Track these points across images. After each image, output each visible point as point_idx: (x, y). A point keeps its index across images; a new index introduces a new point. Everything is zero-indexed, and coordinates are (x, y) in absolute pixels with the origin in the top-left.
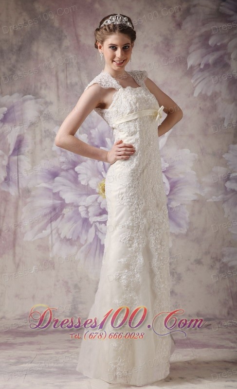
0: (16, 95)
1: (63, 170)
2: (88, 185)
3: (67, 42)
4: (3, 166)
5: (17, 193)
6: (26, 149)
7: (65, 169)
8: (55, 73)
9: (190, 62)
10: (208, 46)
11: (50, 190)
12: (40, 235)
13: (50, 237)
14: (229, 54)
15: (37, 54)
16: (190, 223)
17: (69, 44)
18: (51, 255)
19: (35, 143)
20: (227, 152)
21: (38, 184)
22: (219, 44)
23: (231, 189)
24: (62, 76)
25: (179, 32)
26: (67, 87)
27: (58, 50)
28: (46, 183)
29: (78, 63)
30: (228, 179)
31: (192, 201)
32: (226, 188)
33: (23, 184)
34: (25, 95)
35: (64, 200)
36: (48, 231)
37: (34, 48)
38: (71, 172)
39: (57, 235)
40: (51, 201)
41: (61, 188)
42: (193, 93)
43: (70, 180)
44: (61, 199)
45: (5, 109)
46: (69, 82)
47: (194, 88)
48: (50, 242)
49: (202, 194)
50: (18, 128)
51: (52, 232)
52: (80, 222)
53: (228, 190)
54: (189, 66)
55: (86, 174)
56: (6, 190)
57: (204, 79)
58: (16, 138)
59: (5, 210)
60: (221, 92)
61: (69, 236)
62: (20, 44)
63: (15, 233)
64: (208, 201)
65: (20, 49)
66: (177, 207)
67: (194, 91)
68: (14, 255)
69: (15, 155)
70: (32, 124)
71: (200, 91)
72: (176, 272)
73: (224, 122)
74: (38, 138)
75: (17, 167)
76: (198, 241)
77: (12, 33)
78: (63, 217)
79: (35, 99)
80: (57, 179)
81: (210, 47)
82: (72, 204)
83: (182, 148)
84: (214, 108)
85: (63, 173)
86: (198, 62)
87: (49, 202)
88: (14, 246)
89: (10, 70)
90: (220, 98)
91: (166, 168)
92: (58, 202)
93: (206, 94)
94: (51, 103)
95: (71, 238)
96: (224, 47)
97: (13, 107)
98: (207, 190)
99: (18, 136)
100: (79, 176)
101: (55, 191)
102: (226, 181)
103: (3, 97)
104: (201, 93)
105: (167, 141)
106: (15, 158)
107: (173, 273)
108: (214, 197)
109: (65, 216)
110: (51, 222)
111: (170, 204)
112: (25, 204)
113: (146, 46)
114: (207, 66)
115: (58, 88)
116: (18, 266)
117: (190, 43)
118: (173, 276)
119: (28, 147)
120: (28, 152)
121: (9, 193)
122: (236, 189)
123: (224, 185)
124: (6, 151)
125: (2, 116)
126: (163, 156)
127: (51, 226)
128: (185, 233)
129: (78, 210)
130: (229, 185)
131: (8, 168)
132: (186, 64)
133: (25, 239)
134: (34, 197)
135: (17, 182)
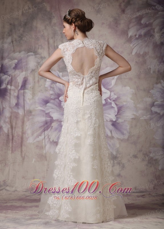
0: (23, 53)
1: (52, 99)
3: (55, 20)
4: (15, 96)
5: (23, 113)
6: (29, 86)
7: (53, 98)
8: (47, 39)
9: (130, 34)
10: (141, 24)
11: (44, 111)
12: (38, 139)
13: (44, 141)
14: (154, 29)
15: (36, 27)
17: (56, 22)
18: (44, 152)
19: (35, 82)
20: (153, 89)
21: (37, 108)
22: (147, 23)
23: (155, 112)
24: (51, 41)
25: (124, 15)
26: (55, 48)
27: (49, 25)
28: (41, 107)
29: (61, 33)
30: (153, 105)
31: (131, 118)
32: (152, 111)
33: (27, 107)
34: (29, 52)
35: (52, 118)
36: (43, 137)
37: (35, 24)
38: (57, 100)
39: (48, 139)
40: (45, 118)
41: (51, 110)
42: (132, 53)
43: (56, 105)
45: (16, 61)
46: (56, 45)
47: (133, 49)
48: (44, 144)
49: (138, 115)
50: (24, 73)
51: (45, 137)
54: (129, 36)
56: (16, 111)
58: (23, 79)
59: (16, 124)
61: (55, 140)
62: (26, 21)
63: (22, 138)
64: (141, 119)
65: (26, 24)
66: (122, 122)
67: (132, 51)
68: (22, 151)
69: (22, 90)
70: (33, 71)
71: (136, 51)
72: (121, 163)
74: (37, 79)
76: (135, 143)
78: (52, 128)
79: (35, 55)
80: (48, 104)
81: (142, 24)
82: (57, 120)
83: (125, 86)
84: (145, 62)
85: (52, 101)
86: (135, 34)
87: (43, 119)
88: (21, 146)
89: (20, 37)
90: (148, 56)
91: (115, 98)
92: (49, 119)
93: (139, 53)
94: (45, 58)
96: (150, 25)
97: (21, 60)
98: (140, 112)
99: (24, 78)
100: (62, 103)
101: (47, 112)
102: (152, 107)
103: (15, 53)
104: (136, 52)
105: (116, 82)
106: (22, 91)
107: (120, 163)
108: (144, 116)
109: (53, 127)
110: (44, 131)
111: (117, 121)
112: (28, 120)
113: (103, 24)
114: (140, 36)
115: (49, 48)
116: (23, 159)
117: (130, 22)
118: (120, 165)
119: (30, 84)
120: (30, 88)
121: (18, 113)
122: (158, 111)
123: (151, 109)
124: (16, 87)
125: (14, 65)
126: (113, 91)
127: (44, 133)
128: (127, 138)
129: (61, 124)
130: (153, 109)
131: (18, 97)
132: (128, 34)
133: (28, 142)
134: (34, 115)
135: (23, 106)
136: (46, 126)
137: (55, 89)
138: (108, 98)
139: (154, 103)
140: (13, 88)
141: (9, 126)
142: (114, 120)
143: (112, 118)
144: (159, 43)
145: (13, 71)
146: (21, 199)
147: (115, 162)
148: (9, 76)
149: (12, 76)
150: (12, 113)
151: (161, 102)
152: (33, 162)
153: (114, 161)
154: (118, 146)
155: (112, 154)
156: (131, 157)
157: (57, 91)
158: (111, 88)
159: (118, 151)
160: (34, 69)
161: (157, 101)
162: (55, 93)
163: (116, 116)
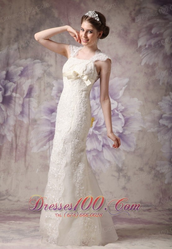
0: (29, 59)
4: (20, 104)
5: (28, 122)
6: (35, 94)
10: (151, 34)
11: (49, 121)
12: (42, 149)
13: (48, 150)
14: (164, 39)
19: (40, 91)
20: (161, 101)
21: (42, 117)
22: (158, 33)
23: (163, 124)
25: (133, 24)
28: (46, 116)
29: (69, 41)
30: (161, 117)
31: (139, 131)
32: (159, 123)
33: (32, 116)
34: (35, 60)
36: (47, 146)
40: (50, 128)
42: (141, 63)
45: (22, 68)
47: (142, 60)
48: (48, 154)
49: (145, 127)
50: (30, 80)
51: (49, 147)
53: (161, 125)
54: (139, 46)
56: (21, 120)
57: (148, 54)
58: (28, 86)
59: (20, 132)
60: (158, 63)
62: (33, 27)
63: (26, 147)
64: (148, 131)
66: (129, 134)
67: (141, 61)
68: (25, 161)
70: (39, 78)
71: (145, 62)
72: (127, 176)
73: (159, 82)
74: (43, 87)
76: (141, 156)
77: (27, 19)
79: (41, 62)
80: (54, 114)
81: (153, 34)
83: (133, 97)
84: (154, 73)
86: (144, 44)
87: (49, 128)
88: (25, 155)
90: (157, 67)
91: (123, 109)
93: (149, 64)
94: (51, 66)
96: (161, 35)
97: (27, 67)
98: (148, 124)
99: (30, 86)
101: (52, 121)
102: (160, 119)
103: (21, 60)
104: (146, 63)
105: (124, 93)
106: (28, 99)
107: (125, 176)
108: (152, 129)
110: (49, 141)
112: (33, 129)
113: (112, 32)
115: (56, 56)
116: (27, 168)
117: (140, 31)
118: (125, 178)
119: (36, 93)
120: (36, 96)
121: (23, 122)
122: (166, 124)
123: (158, 122)
124: (22, 95)
125: (20, 72)
126: (121, 102)
127: (49, 143)
128: (133, 151)
130: (161, 122)
131: (23, 105)
132: (137, 44)
133: (32, 151)
134: (39, 124)
135: (28, 115)
136: (51, 136)
138: (115, 109)
139: (162, 115)
140: (18, 95)
141: (13, 135)
142: (121, 132)
143: (119, 129)
144: (169, 53)
146: (24, 210)
147: (121, 174)
148: (15, 83)
149: (17, 83)
150: (16, 121)
151: (169, 114)
152: (37, 172)
153: (119, 174)
154: (124, 158)
155: (117, 166)
156: (137, 170)
158: (118, 99)
159: (123, 164)
160: (40, 77)
161: (165, 114)
163: (123, 127)
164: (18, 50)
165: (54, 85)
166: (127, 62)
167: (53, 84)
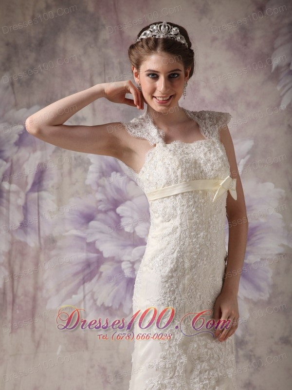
0: (36, 108)
1: (100, 211)
2: (134, 232)
3: (106, 34)
4: (18, 207)
5: (38, 243)
6: (49, 183)
7: (103, 209)
8: (88, 77)
11: (83, 239)
12: (68, 302)
13: (83, 303)
15: (65, 51)
16: (274, 286)
17: (108, 37)
19: (62, 175)
21: (67, 231)
24: (98, 81)
27: (92, 46)
28: (77, 229)
29: (120, 63)
31: (277, 254)
33: (46, 231)
35: (101, 253)
36: (80, 295)
37: (61, 43)
38: (111, 214)
39: (92, 301)
40: (84, 254)
41: (97, 236)
42: (279, 105)
44: (98, 251)
45: (21, 127)
47: (281, 97)
50: (38, 154)
51: (84, 297)
52: (123, 284)
55: (132, 218)
56: (22, 240)
59: (21, 268)
61: (108, 303)
62: (41, 36)
63: (34, 299)
65: (41, 43)
67: (280, 101)
68: (33, 329)
69: (35, 192)
72: (254, 355)
74: (66, 167)
75: (37, 208)
76: (285, 311)
78: (100, 277)
80: (92, 223)
82: (112, 259)
83: (264, 181)
85: (100, 216)
86: (286, 62)
87: (82, 256)
88: (33, 316)
92: (93, 256)
95: (110, 305)
100: (122, 220)
101: (90, 240)
103: (18, 110)
104: (290, 104)
106: (35, 195)
107: (251, 356)
109: (103, 274)
110: (84, 283)
112: (49, 258)
113: (214, 39)
116: (38, 345)
117: (276, 34)
118: (251, 360)
119: (52, 180)
120: (53, 187)
121: (26, 244)
124: (22, 186)
125: (16, 137)
127: (84, 289)
128: (267, 299)
129: (121, 267)
131: (25, 209)
133: (48, 307)
134: (61, 248)
135: (37, 229)
136: (87, 271)
137: (108, 189)
140: (14, 187)
141: (7, 273)
145: (15, 149)
147: (241, 353)
148: (6, 160)
149: (12, 161)
150: (12, 243)
152: (58, 353)
156: (276, 343)
157: (112, 194)
159: (246, 329)
162: (108, 199)
164: (10, 88)
165: (92, 161)
166: (248, 105)
167: (89, 160)
